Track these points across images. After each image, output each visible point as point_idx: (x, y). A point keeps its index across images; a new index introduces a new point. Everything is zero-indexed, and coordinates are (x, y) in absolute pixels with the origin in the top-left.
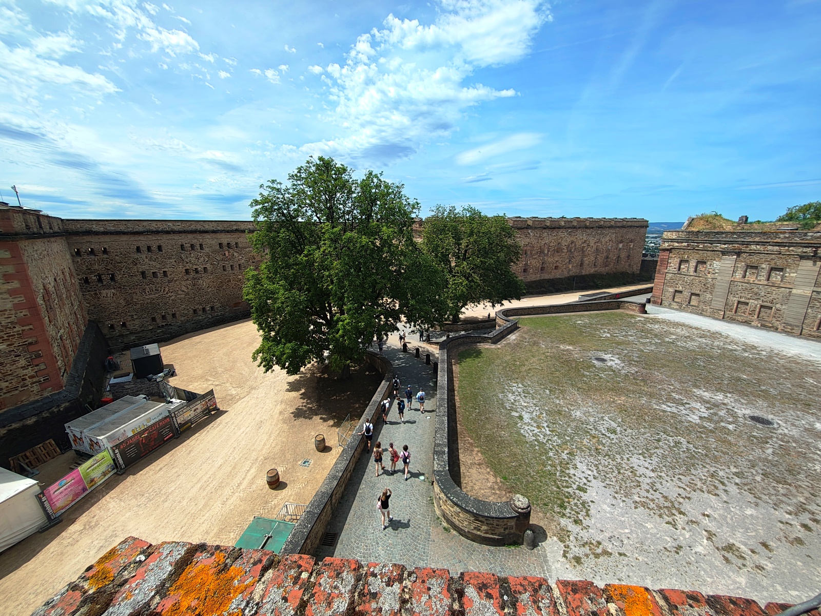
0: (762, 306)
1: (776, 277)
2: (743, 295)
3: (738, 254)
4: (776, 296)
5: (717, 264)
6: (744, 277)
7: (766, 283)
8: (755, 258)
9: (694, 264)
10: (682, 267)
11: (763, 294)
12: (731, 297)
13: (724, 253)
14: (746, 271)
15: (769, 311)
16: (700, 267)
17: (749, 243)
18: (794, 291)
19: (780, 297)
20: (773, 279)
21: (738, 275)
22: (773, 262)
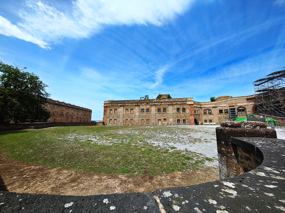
0: (131, 120)
1: (132, 112)
2: (126, 117)
3: (124, 106)
4: (133, 116)
5: (119, 110)
6: (126, 112)
7: (130, 113)
8: (127, 107)
9: (114, 110)
10: (111, 112)
11: (130, 116)
12: (124, 119)
13: (120, 106)
14: (126, 111)
15: (132, 121)
16: (115, 111)
17: (125, 103)
18: (136, 114)
19: (134, 116)
20: (131, 112)
21: (125, 112)
22: (131, 108)
